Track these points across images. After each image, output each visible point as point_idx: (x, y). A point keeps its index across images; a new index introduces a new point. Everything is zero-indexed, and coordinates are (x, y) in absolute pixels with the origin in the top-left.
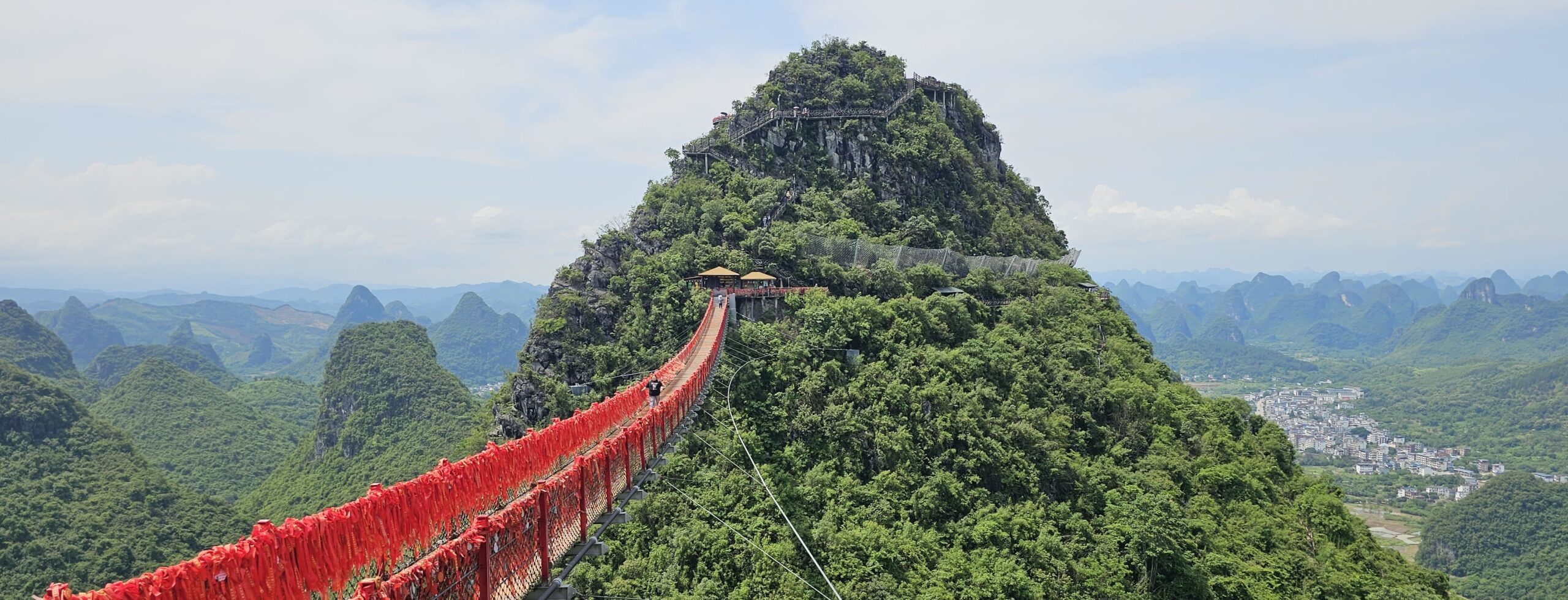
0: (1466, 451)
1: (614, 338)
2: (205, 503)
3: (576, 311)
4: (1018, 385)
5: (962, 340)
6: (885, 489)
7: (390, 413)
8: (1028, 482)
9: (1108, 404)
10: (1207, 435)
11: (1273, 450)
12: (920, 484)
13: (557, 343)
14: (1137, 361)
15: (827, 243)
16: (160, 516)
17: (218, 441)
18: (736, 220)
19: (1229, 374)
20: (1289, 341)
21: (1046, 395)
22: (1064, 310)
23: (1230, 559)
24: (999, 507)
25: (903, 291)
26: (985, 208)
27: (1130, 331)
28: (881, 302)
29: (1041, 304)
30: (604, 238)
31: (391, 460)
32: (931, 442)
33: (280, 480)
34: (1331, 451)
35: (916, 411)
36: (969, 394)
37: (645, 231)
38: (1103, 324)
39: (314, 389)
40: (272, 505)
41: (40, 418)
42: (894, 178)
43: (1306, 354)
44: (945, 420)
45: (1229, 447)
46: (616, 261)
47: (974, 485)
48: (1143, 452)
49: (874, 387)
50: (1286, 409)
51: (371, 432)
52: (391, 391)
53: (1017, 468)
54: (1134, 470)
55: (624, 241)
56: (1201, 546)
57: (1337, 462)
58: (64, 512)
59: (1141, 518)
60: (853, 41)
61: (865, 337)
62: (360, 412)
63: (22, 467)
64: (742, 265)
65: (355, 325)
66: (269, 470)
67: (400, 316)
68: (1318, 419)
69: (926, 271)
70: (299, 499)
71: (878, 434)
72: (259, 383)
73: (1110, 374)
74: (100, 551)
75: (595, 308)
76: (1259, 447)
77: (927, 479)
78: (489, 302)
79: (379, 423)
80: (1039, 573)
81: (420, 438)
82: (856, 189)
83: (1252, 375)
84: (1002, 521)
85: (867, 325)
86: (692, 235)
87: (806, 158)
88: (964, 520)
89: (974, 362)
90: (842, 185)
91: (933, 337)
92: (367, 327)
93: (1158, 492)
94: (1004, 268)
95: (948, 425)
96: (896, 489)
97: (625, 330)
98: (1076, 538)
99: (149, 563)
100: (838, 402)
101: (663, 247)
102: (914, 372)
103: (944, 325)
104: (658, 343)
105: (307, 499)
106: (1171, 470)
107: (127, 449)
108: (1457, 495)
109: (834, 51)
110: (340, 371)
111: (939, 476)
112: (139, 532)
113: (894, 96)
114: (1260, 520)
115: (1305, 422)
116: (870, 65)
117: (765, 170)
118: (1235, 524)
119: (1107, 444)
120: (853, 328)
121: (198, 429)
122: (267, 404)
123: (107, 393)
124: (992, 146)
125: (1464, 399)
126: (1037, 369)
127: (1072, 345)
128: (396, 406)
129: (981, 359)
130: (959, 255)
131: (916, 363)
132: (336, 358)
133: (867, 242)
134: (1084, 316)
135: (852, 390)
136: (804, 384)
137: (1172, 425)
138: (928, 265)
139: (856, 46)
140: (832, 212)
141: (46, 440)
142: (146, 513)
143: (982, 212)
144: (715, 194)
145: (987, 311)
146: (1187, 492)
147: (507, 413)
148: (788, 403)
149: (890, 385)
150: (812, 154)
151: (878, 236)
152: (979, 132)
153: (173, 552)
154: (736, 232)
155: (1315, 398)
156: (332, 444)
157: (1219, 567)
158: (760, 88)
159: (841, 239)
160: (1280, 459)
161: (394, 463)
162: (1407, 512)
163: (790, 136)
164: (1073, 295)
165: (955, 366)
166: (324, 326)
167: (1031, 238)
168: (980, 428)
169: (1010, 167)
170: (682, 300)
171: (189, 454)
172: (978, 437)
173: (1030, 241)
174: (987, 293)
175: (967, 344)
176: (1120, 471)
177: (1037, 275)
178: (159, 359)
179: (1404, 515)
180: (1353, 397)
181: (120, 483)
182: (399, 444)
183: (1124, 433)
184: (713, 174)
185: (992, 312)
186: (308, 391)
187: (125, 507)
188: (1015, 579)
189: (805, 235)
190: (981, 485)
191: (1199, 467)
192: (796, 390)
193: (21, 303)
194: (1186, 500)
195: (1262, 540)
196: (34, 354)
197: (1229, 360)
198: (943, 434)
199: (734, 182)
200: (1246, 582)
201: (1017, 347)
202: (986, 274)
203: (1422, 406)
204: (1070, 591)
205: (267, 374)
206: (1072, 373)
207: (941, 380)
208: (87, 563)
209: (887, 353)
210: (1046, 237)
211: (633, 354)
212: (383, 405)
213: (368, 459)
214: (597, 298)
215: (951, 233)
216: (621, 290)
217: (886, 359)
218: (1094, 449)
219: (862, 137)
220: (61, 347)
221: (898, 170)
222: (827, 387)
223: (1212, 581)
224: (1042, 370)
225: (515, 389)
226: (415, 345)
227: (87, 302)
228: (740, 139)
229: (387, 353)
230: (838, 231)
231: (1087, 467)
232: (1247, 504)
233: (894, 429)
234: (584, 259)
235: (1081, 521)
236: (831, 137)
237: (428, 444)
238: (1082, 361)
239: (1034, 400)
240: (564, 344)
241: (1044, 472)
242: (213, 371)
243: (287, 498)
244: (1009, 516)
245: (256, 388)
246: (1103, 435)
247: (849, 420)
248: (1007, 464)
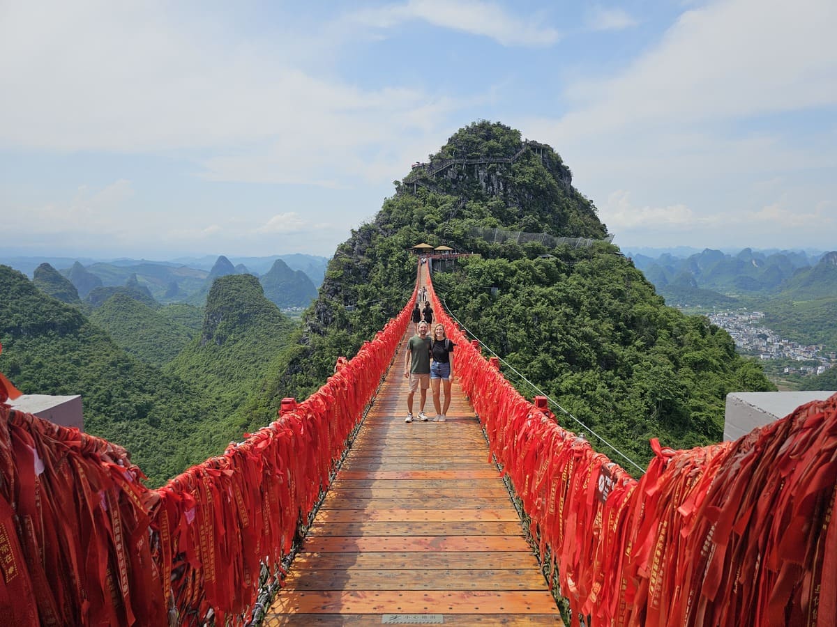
0: (823, 347)
1: (368, 281)
2: (147, 368)
3: (348, 266)
4: (584, 307)
5: (553, 283)
6: (513, 363)
7: (240, 322)
8: (591, 359)
9: (633, 318)
10: (687, 336)
11: (723, 344)
12: (531, 360)
13: (338, 284)
14: (648, 294)
15: (480, 230)
16: (125, 374)
17: (151, 336)
18: (432, 218)
19: (689, 304)
20: (722, 286)
21: (599, 313)
22: (608, 267)
23: (702, 403)
24: (575, 373)
25: (521, 256)
26: (564, 211)
27: (643, 279)
28: (509, 262)
29: (596, 263)
30: (362, 228)
32: (537, 338)
33: (184, 357)
34: (746, 347)
35: (529, 320)
36: (558, 312)
37: (383, 225)
38: (628, 275)
39: (199, 310)
40: (180, 369)
41: (65, 323)
42: (516, 195)
43: (732, 293)
44: (545, 326)
45: (700, 342)
46: (369, 240)
47: (561, 361)
48: (653, 344)
49: (506, 308)
50: (721, 324)
51: (230, 332)
52: (240, 310)
53: (584, 352)
54: (648, 354)
55: (373, 230)
56: (686, 396)
57: (750, 353)
58: (77, 372)
59: (653, 380)
60: (493, 122)
61: (501, 281)
62: (225, 322)
63: (56, 348)
64: (435, 242)
65: (221, 276)
66: (177, 352)
67: (242, 272)
68: (739, 329)
69: (534, 245)
70: (194, 367)
71: (509, 333)
72: (172, 306)
73: (634, 302)
74: (95, 392)
75: (358, 265)
76: (716, 343)
77: (536, 358)
78: (289, 265)
79: (234, 327)
80: (597, 409)
81: (256, 335)
82: (495, 201)
83: (702, 304)
84: (576, 380)
85: (502, 274)
86: (408, 226)
87: (468, 185)
88: (556, 380)
89: (560, 295)
90: (488, 199)
91: (538, 281)
92: (228, 277)
93: (661, 366)
94: (575, 244)
95: (547, 328)
96: (519, 363)
97: (374, 277)
98: (617, 390)
99: (120, 399)
100: (487, 315)
101: (394, 233)
102: (528, 300)
103: (544, 275)
104: (391, 284)
105: (198, 366)
106: (668, 354)
107: (108, 340)
108: (818, 371)
109: (483, 127)
110: (215, 300)
111: (542, 356)
112: (115, 383)
113: (516, 151)
114: (718, 382)
115: (731, 331)
116: (502, 135)
117: (446, 192)
118: (704, 384)
119: (632, 340)
120: (495, 276)
121: (141, 330)
122: (176, 318)
123: (95, 311)
124: (567, 178)
125: (822, 318)
126: (594, 298)
127: (613, 286)
128: (243, 319)
129: (564, 293)
130: (551, 237)
131: (529, 295)
132: (212, 293)
133: (501, 230)
134: (619, 270)
135: (494, 309)
136: (468, 306)
137: (668, 330)
138: (534, 242)
139: (495, 124)
140: (482, 214)
141: (68, 334)
142: (118, 373)
143: (563, 214)
144: (420, 204)
145: (566, 267)
146: (677, 367)
147: (313, 320)
148: (460, 316)
149: (515, 307)
150: (472, 183)
151: (507, 227)
152: (560, 170)
153: (131, 393)
154: (432, 224)
155: (737, 318)
156: (211, 338)
157: (696, 407)
158: (443, 148)
159: (488, 228)
160: (728, 350)
161: (242, 348)
162: (789, 381)
163: (460, 173)
164: (613, 258)
165: (550, 297)
166: (203, 277)
167: (588, 228)
168: (565, 330)
169: (576, 189)
170: (404, 261)
171: (137, 343)
172: (563, 335)
174: (566, 257)
175: (557, 285)
176: (640, 354)
177: (592, 247)
178: (121, 293)
179: (788, 382)
180: (759, 317)
181: (105, 357)
182: (245, 338)
183: (642, 333)
184: (419, 194)
185: (569, 267)
186: (197, 311)
187: (108, 369)
188: (584, 412)
189: (469, 226)
190: (565, 361)
191: (683, 353)
192: (464, 309)
193: (53, 265)
194: (677, 370)
195: (719, 393)
196: (59, 291)
197: (689, 296)
198: (544, 333)
199: (430, 198)
200: (711, 415)
201: (584, 287)
202: (566, 247)
203: (798, 322)
204: (614, 419)
205: (175, 302)
206: (613, 301)
207: (543, 304)
208: (88, 398)
209: (513, 290)
210: (597, 228)
211: (378, 290)
212: (236, 318)
213: (229, 346)
214: (359, 260)
215: (547, 225)
216: (372, 256)
217: (513, 292)
218: (625, 342)
219: (498, 173)
220: (72, 287)
221: (518, 191)
222: (481, 308)
223: (693, 414)
224: (597, 299)
225: (317, 308)
226: (253, 287)
227: (84, 264)
228: (433, 175)
229: (239, 291)
230: (486, 224)
231: (622, 352)
232: (710, 373)
233: (517, 330)
234: (352, 239)
235: (620, 381)
236: (481, 173)
237: (259, 338)
238: (618, 294)
239: (593, 315)
240: (342, 284)
241: (599, 354)
242: (148, 300)
243: (187, 366)
244: (580, 378)
245: (170, 309)
246: (630, 335)
247: (493, 325)
248: (578, 350)
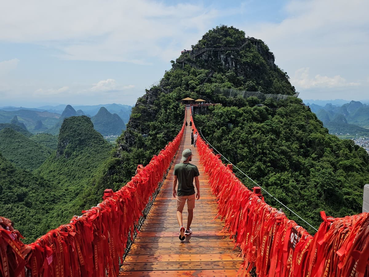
1: (156, 120)
2: (24, 172)
3: (144, 111)
4: (282, 135)
5: (264, 121)
6: (241, 167)
7: (79, 144)
8: (286, 165)
9: (310, 141)
10: (341, 151)
11: (362, 156)
12: (251, 166)
13: (138, 121)
14: (319, 127)
15: (221, 90)
16: (11, 176)
17: (26, 153)
18: (193, 83)
19: (342, 133)
20: (361, 122)
21: (291, 138)
22: (295, 111)
23: (350, 190)
24: (276, 173)
25: (246, 105)
27: (316, 118)
28: (238, 109)
29: (289, 109)
30: (152, 88)
31: (80, 159)
32: (255, 153)
33: (46, 165)
35: (250, 143)
36: (267, 138)
37: (165, 86)
38: (308, 116)
39: (55, 137)
40: (44, 172)
42: (242, 69)
43: (367, 126)
44: (259, 146)
45: (349, 155)
46: (156, 96)
47: (269, 166)
48: (321, 156)
49: (237, 135)
50: (361, 144)
51: (74, 150)
52: (80, 137)
53: (282, 161)
54: (319, 162)
55: (158, 89)
56: (341, 186)
59: (322, 177)
60: (229, 26)
61: (234, 120)
62: (70, 144)
64: (195, 97)
65: (68, 117)
66: (42, 162)
67: (81, 115)
69: (252, 99)
70: (52, 171)
71: (238, 150)
72: (38, 135)
73: (311, 131)
75: (149, 110)
76: (358, 155)
77: (254, 164)
78: (108, 110)
79: (76, 147)
80: (290, 194)
81: (89, 152)
82: (230, 73)
83: (350, 133)
84: (277, 177)
85: (234, 116)
86: (179, 87)
87: (214, 63)
88: (266, 177)
89: (268, 127)
90: (226, 71)
91: (255, 119)
92: (72, 117)
93: (327, 169)
94: (276, 98)
95: (260, 147)
96: (244, 167)
97: (159, 117)
98: (301, 183)
99: (7, 190)
100: (226, 140)
101: (171, 91)
102: (249, 131)
103: (259, 116)
104: (170, 122)
105: (54, 171)
106: (330, 162)
109: (223, 29)
110: (64, 131)
111: (258, 163)
112: (4, 181)
113: (242, 43)
114: (359, 178)
115: (367, 148)
116: (234, 34)
117: (202, 67)
118: (351, 179)
119: (310, 154)
120: (230, 117)
121: (20, 149)
122: (41, 142)
124: (272, 59)
126: (288, 130)
127: (299, 122)
128: (81, 142)
129: (270, 126)
130: (263, 94)
131: (250, 128)
132: (63, 127)
133: (234, 90)
134: (302, 113)
135: (230, 136)
136: (215, 134)
137: (330, 148)
138: (253, 97)
139: (230, 28)
140: (223, 80)
142: (6, 175)
143: (269, 80)
144: (186, 74)
146: (335, 170)
147: (123, 143)
148: (210, 140)
149: (242, 135)
150: (216, 62)
151: (237, 88)
152: (268, 55)
153: (14, 187)
154: (193, 86)
156: (62, 154)
157: (347, 193)
158: (200, 41)
159: (226, 89)
160: (365, 159)
161: (81, 160)
163: (209, 56)
164: (298, 106)
165: (262, 129)
166: (57, 117)
167: (284, 88)
168: (271, 148)
169: (277, 66)
170: (177, 108)
171: (18, 157)
172: (270, 151)
173: (284, 89)
174: (272, 106)
175: (266, 122)
176: (314, 162)
177: (287, 100)
178: (8, 127)
182: (83, 154)
183: (315, 150)
184: (185, 68)
185: (273, 112)
186: (53, 138)
188: (282, 196)
189: (215, 87)
190: (271, 166)
191: (339, 161)
192: (212, 136)
194: (336, 172)
195: (360, 184)
197: (342, 128)
198: (259, 150)
199: (192, 71)
200: (355, 197)
201: (282, 123)
202: (271, 99)
204: (299, 200)
205: (40, 132)
206: (299, 131)
207: (258, 133)
210: (289, 88)
211: (161, 125)
212: (77, 142)
213: (73, 158)
214: (150, 107)
215: (260, 87)
216: (158, 105)
217: (240, 126)
218: (306, 155)
219: (232, 56)
221: (243, 67)
222: (222, 135)
223: (345, 197)
224: (289, 130)
225: (125, 136)
226: (87, 123)
228: (194, 57)
229: (79, 126)
230: (225, 86)
231: (304, 161)
232: (355, 173)
233: (243, 149)
234: (146, 95)
235: (303, 178)
236: (222, 56)
237: (91, 154)
238: (301, 127)
239: (287, 140)
240: (141, 122)
241: (291, 162)
242: (24, 131)
243: (48, 171)
244: (280, 176)
245: (38, 137)
246: (309, 151)
247: (229, 146)
248: (279, 160)
